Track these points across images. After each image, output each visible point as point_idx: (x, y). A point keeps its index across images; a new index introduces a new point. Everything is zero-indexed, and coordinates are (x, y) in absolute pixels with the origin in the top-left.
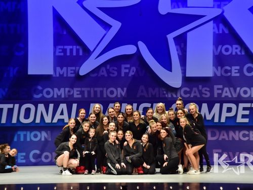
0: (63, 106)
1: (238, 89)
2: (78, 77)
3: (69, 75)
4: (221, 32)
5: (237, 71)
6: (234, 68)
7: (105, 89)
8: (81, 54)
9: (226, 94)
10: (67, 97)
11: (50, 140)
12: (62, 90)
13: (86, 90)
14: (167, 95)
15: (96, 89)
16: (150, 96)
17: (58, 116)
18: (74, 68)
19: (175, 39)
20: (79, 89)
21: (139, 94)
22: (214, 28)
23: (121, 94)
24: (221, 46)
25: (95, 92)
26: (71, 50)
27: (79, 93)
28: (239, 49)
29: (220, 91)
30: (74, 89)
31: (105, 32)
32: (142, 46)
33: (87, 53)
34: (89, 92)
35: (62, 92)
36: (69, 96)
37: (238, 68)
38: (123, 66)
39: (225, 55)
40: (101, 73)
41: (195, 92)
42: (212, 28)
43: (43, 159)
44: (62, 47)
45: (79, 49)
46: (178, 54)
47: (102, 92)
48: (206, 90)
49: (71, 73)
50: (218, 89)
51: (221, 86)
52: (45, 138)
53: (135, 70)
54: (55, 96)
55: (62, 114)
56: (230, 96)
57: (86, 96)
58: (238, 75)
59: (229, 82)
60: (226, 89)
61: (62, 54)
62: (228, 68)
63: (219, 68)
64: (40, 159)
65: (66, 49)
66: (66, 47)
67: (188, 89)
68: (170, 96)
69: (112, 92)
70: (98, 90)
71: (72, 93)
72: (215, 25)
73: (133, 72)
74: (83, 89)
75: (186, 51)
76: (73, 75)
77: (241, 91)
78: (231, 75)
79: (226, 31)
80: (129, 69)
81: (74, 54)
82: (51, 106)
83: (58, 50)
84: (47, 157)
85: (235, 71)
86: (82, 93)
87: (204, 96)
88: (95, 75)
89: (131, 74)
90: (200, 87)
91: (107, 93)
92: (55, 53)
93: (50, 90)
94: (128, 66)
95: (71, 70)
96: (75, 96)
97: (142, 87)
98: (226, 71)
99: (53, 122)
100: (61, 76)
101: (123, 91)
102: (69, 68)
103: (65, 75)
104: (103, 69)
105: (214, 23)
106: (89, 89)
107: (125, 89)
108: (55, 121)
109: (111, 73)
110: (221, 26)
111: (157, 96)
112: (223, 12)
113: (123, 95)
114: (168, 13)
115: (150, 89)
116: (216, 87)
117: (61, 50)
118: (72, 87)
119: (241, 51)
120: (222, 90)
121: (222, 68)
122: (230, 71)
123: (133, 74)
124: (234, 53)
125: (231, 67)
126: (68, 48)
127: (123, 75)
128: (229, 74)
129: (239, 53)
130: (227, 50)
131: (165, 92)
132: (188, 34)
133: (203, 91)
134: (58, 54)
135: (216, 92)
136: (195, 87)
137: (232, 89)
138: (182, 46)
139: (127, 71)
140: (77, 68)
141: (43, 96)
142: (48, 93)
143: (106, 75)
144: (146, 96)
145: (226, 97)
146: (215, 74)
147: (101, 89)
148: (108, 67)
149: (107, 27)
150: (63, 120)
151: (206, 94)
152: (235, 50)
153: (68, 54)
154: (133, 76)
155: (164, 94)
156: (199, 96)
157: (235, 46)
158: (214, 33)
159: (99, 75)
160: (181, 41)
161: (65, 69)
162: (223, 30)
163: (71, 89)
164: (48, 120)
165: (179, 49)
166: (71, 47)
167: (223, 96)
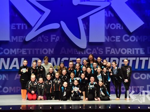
0: (16, 60)
1: (120, 49)
2: (25, 42)
3: (20, 41)
4: (109, 16)
5: (119, 39)
6: (117, 37)
7: (41, 49)
8: (26, 28)
9: (113, 52)
10: (18, 54)
11: (8, 79)
12: (15, 50)
13: (29, 50)
14: (78, 53)
15: (35, 49)
16: (68, 53)
17: (13, 65)
18: (22, 37)
19: (82, 20)
20: (26, 49)
21: (62, 52)
22: (105, 14)
23: (50, 52)
24: (110, 24)
25: (35, 51)
26: (21, 26)
27: (25, 51)
28: (120, 26)
29: (109, 51)
30: (23, 49)
31: (40, 15)
32: (63, 24)
33: (30, 28)
34: (31, 51)
35: (15, 51)
36: (19, 53)
37: (119, 37)
38: (52, 36)
39: (111, 29)
40: (38, 40)
41: (94, 51)
42: (104, 13)
43: (4, 91)
44: (15, 24)
45: (25, 26)
46: (84, 29)
47: (39, 51)
48: (101, 50)
49: (21, 40)
50: (108, 49)
51: (110, 48)
52: (5, 78)
53: (59, 38)
54: (11, 54)
55: (15, 64)
56: (115, 53)
57: (30, 53)
58: (119, 41)
59: (114, 45)
60: (113, 49)
61: (15, 28)
62: (114, 37)
63: (109, 37)
64: (1, 91)
65: (17, 26)
66: (17, 24)
67: (90, 49)
68: (79, 53)
69: (45, 51)
70: (37, 50)
71: (21, 52)
72: (106, 11)
73: (58, 39)
74: (28, 49)
75: (89, 27)
76: (22, 41)
77: (121, 50)
78: (115, 41)
79: (113, 16)
80: (56, 37)
81: (22, 28)
82: (9, 59)
83: (12, 26)
84: (6, 90)
85: (117, 39)
86: (27, 51)
87: (99, 53)
88: (35, 41)
89: (57, 40)
90: (98, 48)
91: (42, 51)
92: (10, 27)
93: (8, 50)
94: (55, 36)
95: (21, 38)
96: (23, 53)
97: (63, 48)
98: (113, 39)
99: (10, 69)
100: (14, 41)
101: (52, 51)
102: (19, 37)
103: (17, 41)
104: (40, 37)
105: (105, 10)
106: (31, 49)
107: (53, 49)
108: (11, 68)
109: (44, 40)
110: (110, 12)
111: (72, 53)
112: (111, 4)
113: (52, 53)
114: (79, 5)
115: (68, 50)
116: (106, 48)
117: (14, 26)
118: (21, 48)
119: (121, 27)
120: (110, 50)
121: (110, 37)
122: (115, 39)
123: (58, 40)
124: (117, 28)
125: (115, 37)
126: (19, 25)
127: (52, 41)
128: (114, 40)
129: (120, 28)
130: (113, 26)
131: (77, 51)
132: (91, 17)
133: (99, 50)
134: (12, 28)
135: (107, 51)
136: (94, 48)
137: (116, 49)
138: (87, 24)
139: (54, 38)
140: (24, 37)
141: (3, 53)
142: (7, 51)
143: (42, 41)
144: (66, 53)
145: (113, 54)
146: (106, 40)
147: (39, 49)
148: (43, 36)
149: (42, 12)
150: (16, 68)
151: (101, 52)
152: (118, 26)
153: (19, 28)
154: (58, 42)
155: (76, 52)
156: (97, 53)
157: (117, 24)
158: (105, 16)
159: (38, 41)
160: (86, 21)
161: (17, 37)
162: (111, 15)
163: (20, 50)
164: (6, 67)
165: (85, 25)
166: (20, 24)
167: (111, 53)
